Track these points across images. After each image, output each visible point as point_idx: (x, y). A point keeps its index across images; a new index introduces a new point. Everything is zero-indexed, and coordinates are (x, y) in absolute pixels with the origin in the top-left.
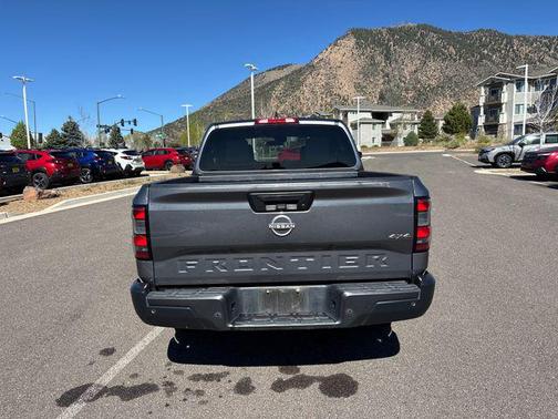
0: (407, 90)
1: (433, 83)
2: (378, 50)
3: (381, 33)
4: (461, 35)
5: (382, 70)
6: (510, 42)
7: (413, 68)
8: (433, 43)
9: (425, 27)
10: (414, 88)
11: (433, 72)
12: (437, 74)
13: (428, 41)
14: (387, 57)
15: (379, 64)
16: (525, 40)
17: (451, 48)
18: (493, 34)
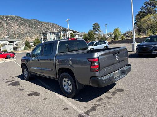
0: (15, 34)
1: (23, 33)
2: (3, 22)
3: (3, 17)
4: (28, 20)
5: (6, 28)
6: (41, 23)
7: (16, 28)
8: (21, 22)
9: (17, 17)
10: (18, 34)
11: (23, 30)
12: (24, 30)
13: (19, 21)
14: (7, 24)
15: (4, 26)
16: (45, 23)
17: (27, 24)
18: (37, 21)
